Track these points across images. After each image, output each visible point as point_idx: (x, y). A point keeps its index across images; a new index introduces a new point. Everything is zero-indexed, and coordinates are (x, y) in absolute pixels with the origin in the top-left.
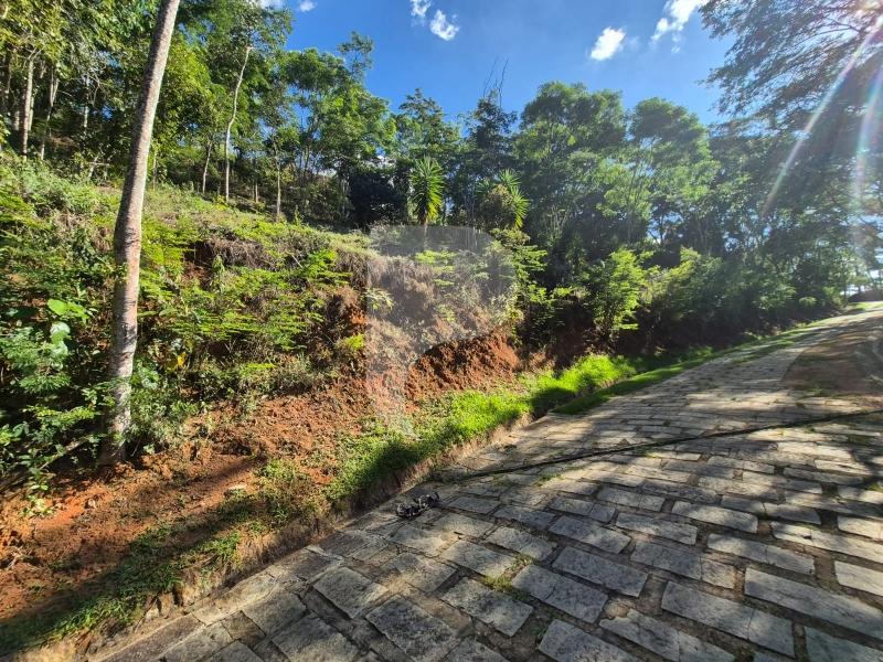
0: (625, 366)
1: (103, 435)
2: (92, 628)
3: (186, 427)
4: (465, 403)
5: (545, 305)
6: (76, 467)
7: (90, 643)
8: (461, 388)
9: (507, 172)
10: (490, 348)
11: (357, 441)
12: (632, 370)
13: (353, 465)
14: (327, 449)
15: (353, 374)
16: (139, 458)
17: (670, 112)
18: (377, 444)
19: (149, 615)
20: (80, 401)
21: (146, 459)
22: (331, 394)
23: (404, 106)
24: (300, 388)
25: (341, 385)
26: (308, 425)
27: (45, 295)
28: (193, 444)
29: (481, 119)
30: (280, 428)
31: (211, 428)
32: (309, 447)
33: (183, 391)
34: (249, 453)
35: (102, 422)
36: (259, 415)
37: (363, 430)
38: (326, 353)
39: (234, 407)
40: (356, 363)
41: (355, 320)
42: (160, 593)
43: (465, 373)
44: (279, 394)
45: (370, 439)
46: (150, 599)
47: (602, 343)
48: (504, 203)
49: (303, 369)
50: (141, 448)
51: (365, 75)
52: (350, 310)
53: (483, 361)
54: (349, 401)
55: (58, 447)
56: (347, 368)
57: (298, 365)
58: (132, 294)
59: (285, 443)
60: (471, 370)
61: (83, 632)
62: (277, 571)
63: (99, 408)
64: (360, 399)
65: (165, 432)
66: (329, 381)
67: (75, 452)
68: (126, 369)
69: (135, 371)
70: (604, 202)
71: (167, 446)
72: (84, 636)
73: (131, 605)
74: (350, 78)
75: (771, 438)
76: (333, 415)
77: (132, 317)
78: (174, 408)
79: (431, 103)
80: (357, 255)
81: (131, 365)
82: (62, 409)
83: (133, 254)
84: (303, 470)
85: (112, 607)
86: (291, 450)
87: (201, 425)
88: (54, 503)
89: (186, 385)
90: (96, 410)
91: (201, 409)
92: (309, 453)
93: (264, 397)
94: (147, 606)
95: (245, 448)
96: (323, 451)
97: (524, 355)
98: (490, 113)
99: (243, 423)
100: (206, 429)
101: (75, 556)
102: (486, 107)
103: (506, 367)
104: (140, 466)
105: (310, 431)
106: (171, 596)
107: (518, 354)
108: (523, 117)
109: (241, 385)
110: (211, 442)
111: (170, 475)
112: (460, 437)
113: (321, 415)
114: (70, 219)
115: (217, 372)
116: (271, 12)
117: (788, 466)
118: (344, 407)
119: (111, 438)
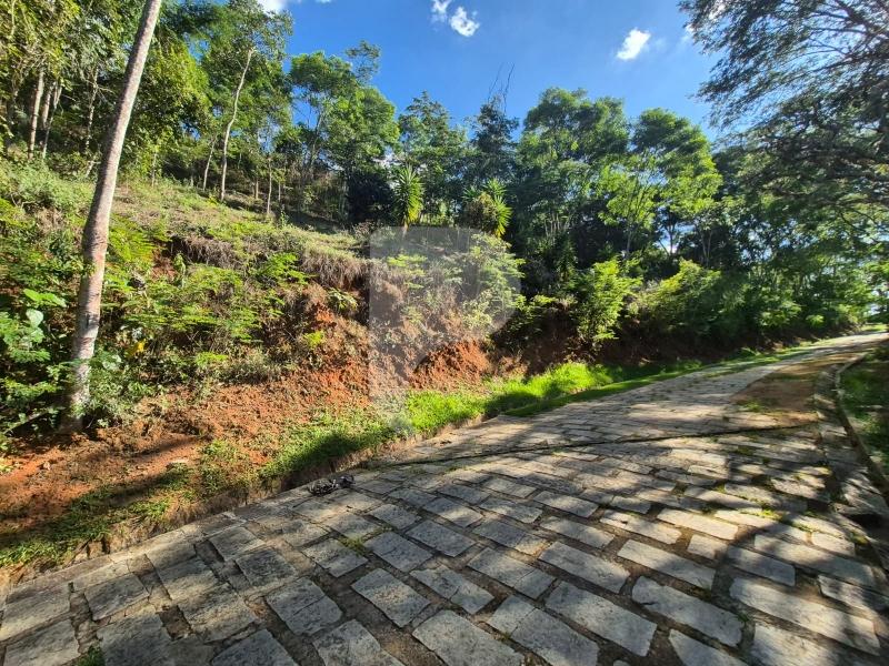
0: (602, 375)
1: (62, 408)
2: (26, 563)
3: (140, 407)
4: (420, 401)
5: (524, 312)
6: (36, 433)
7: (22, 576)
8: (421, 387)
9: (495, 180)
10: (458, 350)
11: (302, 429)
12: (609, 379)
13: (292, 449)
14: (271, 434)
15: (310, 368)
16: (94, 430)
17: (672, 123)
18: (321, 433)
19: (78, 558)
20: (44, 377)
21: (100, 432)
22: (285, 385)
23: (410, 108)
24: (257, 378)
25: (296, 377)
26: (258, 412)
27: (22, 285)
28: (146, 421)
29: (484, 124)
30: (230, 413)
31: (164, 409)
32: (255, 431)
33: (144, 374)
34: (197, 433)
35: (62, 397)
36: (212, 400)
37: (311, 420)
38: (287, 347)
39: (191, 391)
40: (314, 357)
41: (319, 317)
42: (91, 540)
43: (427, 372)
44: (235, 383)
45: (316, 428)
46: (80, 545)
47: (585, 352)
48: (486, 211)
49: (261, 361)
50: (95, 421)
51: (371, 78)
52: (315, 308)
53: (449, 363)
54: (302, 393)
55: (22, 416)
56: (305, 362)
57: (257, 356)
58: (96, 287)
59: (233, 427)
60: (434, 371)
61: (18, 566)
62: (190, 529)
63: (60, 383)
64: (314, 390)
65: (118, 409)
66: (285, 373)
67: (36, 421)
68: (88, 351)
69: (96, 354)
70: (607, 211)
71: (120, 421)
72: (19, 569)
73: (64, 548)
74: (355, 81)
75: (671, 446)
76: (284, 404)
77: (95, 307)
78: (130, 388)
79: (437, 106)
80: (330, 256)
81: (93, 348)
82: (26, 383)
83: (99, 253)
84: (245, 451)
85: (45, 548)
86: (236, 432)
87: (155, 405)
88: (14, 463)
89: (148, 369)
90: (58, 385)
91: (158, 392)
92: (254, 437)
93: (220, 384)
94: (78, 550)
95: (195, 429)
96: (268, 436)
97: (495, 360)
98: (493, 118)
99: (195, 406)
100: (160, 409)
101: (24, 507)
102: (488, 112)
103: (473, 369)
104: (94, 437)
105: (259, 417)
106: (100, 545)
107: (489, 358)
108: (526, 123)
109: (198, 371)
110: (163, 421)
111: (121, 447)
112: (405, 432)
113: (272, 404)
114: (56, 216)
115: (175, 359)
116: (272, 16)
117: (665, 469)
118: (296, 397)
119: (69, 410)
